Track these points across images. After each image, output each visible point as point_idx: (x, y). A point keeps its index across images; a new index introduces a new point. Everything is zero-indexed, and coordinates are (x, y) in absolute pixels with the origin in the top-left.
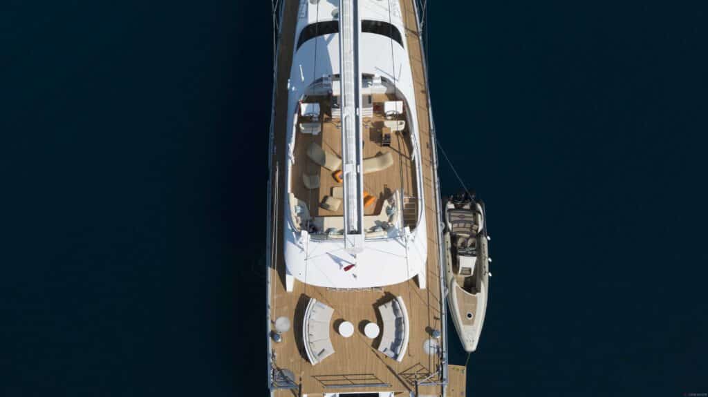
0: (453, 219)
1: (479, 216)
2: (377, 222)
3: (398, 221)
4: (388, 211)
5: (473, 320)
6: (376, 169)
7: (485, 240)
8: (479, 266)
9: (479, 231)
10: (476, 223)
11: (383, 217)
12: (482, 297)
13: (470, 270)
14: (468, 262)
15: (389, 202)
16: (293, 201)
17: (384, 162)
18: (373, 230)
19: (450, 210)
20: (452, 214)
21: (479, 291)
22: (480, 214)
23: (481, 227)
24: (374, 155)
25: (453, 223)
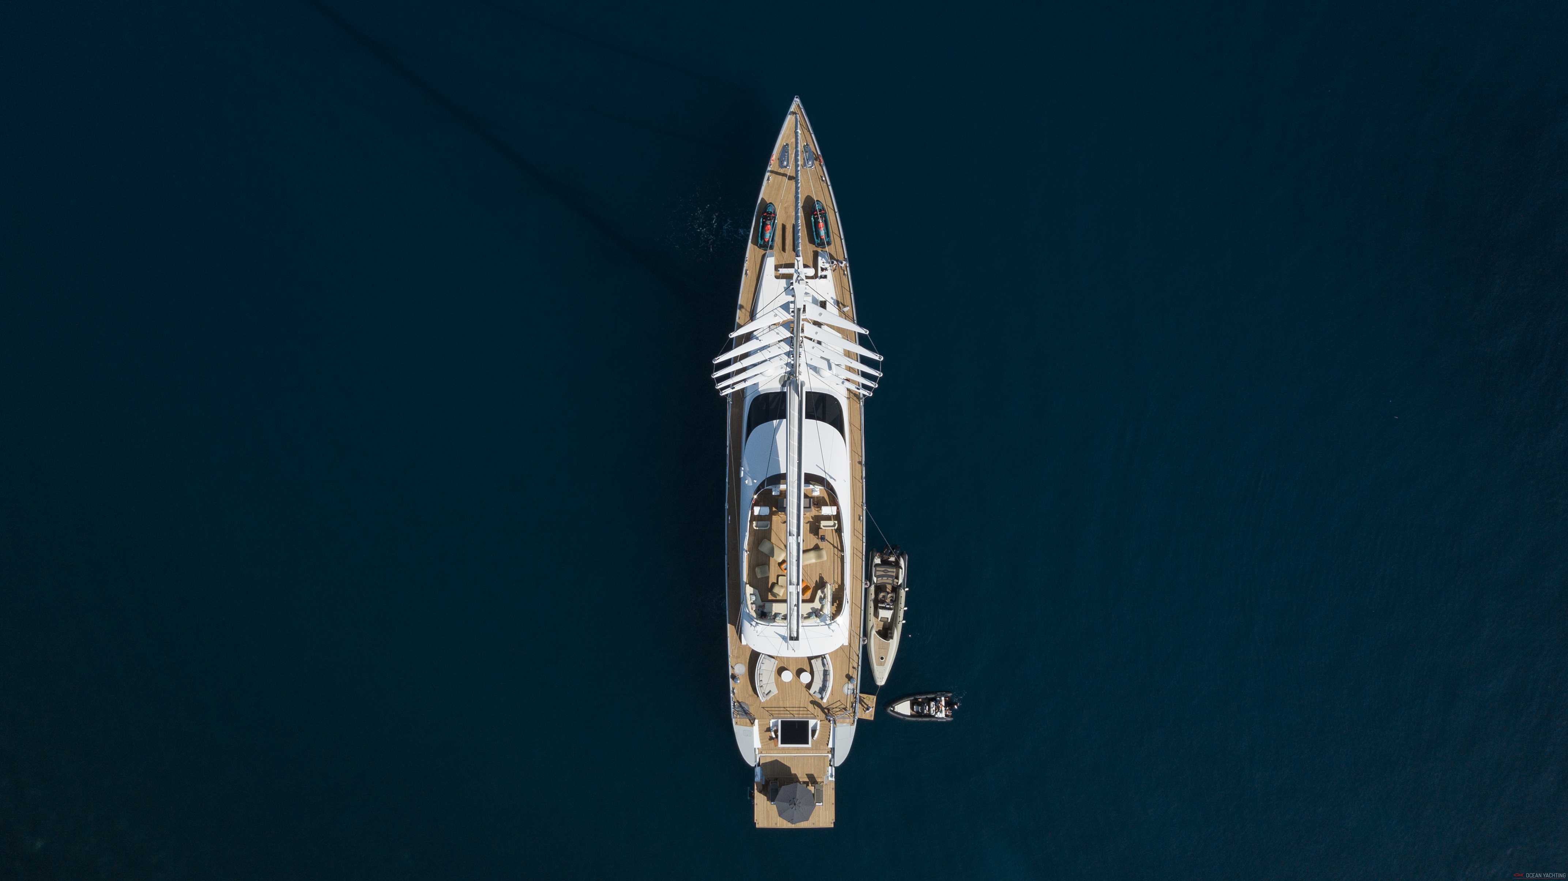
0: (878, 573)
1: (900, 570)
2: (812, 609)
3: (828, 609)
4: (821, 599)
5: (885, 661)
6: (813, 561)
7: (903, 593)
8: (894, 617)
9: (899, 584)
10: (897, 578)
11: (817, 604)
12: (894, 644)
13: (888, 619)
14: (886, 614)
15: (823, 592)
16: (749, 590)
17: (819, 557)
18: (809, 616)
19: (877, 565)
20: (878, 569)
21: (892, 638)
22: (902, 569)
23: (900, 581)
24: (812, 547)
25: (877, 577)
